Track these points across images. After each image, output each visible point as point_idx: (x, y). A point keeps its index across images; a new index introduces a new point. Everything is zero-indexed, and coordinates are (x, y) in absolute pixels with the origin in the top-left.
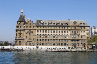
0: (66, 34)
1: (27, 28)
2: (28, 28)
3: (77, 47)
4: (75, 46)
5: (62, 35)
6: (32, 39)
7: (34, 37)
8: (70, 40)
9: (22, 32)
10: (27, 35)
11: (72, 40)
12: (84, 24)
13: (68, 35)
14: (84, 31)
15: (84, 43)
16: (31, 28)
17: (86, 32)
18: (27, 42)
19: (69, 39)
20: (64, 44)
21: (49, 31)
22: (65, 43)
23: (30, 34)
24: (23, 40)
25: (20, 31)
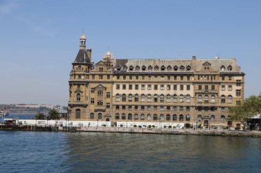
1: (93, 80)
2: (95, 80)
3: (211, 124)
5: (175, 95)
6: (104, 104)
7: (108, 100)
8: (193, 107)
9: (83, 88)
10: (94, 95)
11: (199, 108)
12: (230, 67)
13: (188, 95)
14: (230, 86)
15: (229, 116)
16: (102, 78)
17: (235, 87)
18: (93, 111)
19: (191, 104)
20: (178, 117)
21: (143, 86)
22: (181, 116)
23: (100, 93)
24: (85, 106)
25: (79, 85)
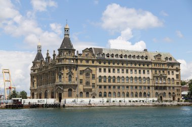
0: (146, 75)
1: (81, 64)
3: (164, 99)
4: (161, 97)
5: (140, 78)
6: (91, 84)
7: (94, 81)
8: (152, 86)
9: (74, 71)
10: (81, 77)
11: (156, 88)
12: (171, 59)
13: (149, 78)
14: (173, 72)
15: (173, 93)
16: (88, 63)
17: (175, 73)
18: (82, 91)
19: (151, 84)
20: (143, 94)
21: (118, 70)
22: (145, 93)
23: (88, 74)
24: (76, 86)
25: (70, 68)
